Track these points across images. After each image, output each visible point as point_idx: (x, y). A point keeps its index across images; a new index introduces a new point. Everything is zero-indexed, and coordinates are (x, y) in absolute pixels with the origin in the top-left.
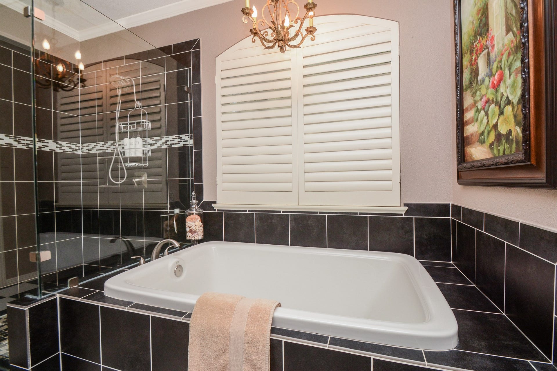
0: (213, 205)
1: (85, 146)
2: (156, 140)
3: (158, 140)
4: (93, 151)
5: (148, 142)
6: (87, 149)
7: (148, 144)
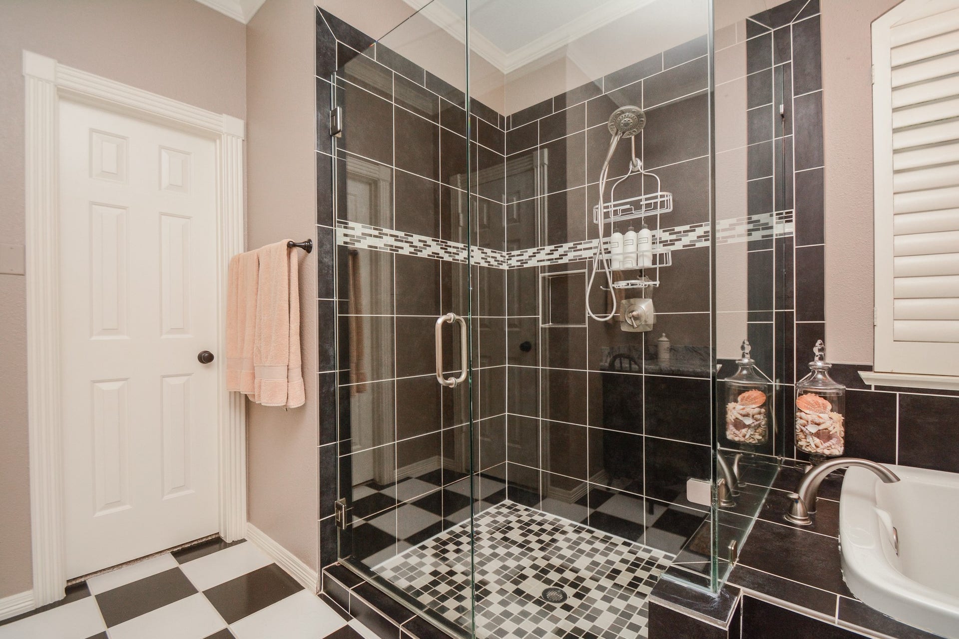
0: (863, 374)
1: (514, 256)
2: (680, 232)
3: (685, 232)
4: (532, 263)
5: (660, 238)
6: (518, 261)
7: (660, 242)
